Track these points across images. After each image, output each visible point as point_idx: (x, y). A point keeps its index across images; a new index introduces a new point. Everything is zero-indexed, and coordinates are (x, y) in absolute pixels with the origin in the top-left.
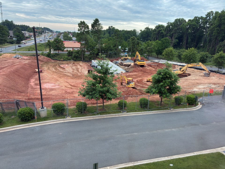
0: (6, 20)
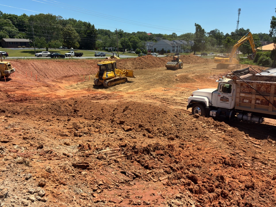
0: (241, 29)
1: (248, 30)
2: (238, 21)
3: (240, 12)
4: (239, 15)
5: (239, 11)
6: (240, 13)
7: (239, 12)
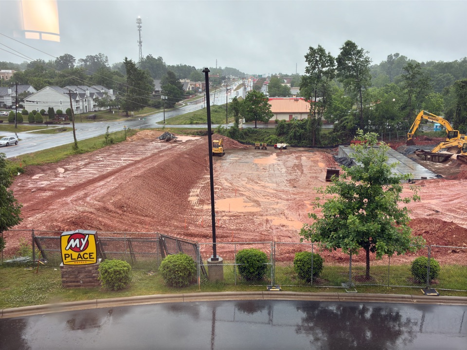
0: (148, 56)
1: (160, 59)
2: (140, 42)
3: (140, 25)
4: (140, 30)
5: (139, 23)
6: (141, 27)
7: (138, 25)
